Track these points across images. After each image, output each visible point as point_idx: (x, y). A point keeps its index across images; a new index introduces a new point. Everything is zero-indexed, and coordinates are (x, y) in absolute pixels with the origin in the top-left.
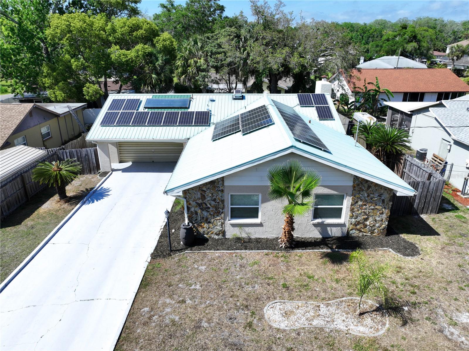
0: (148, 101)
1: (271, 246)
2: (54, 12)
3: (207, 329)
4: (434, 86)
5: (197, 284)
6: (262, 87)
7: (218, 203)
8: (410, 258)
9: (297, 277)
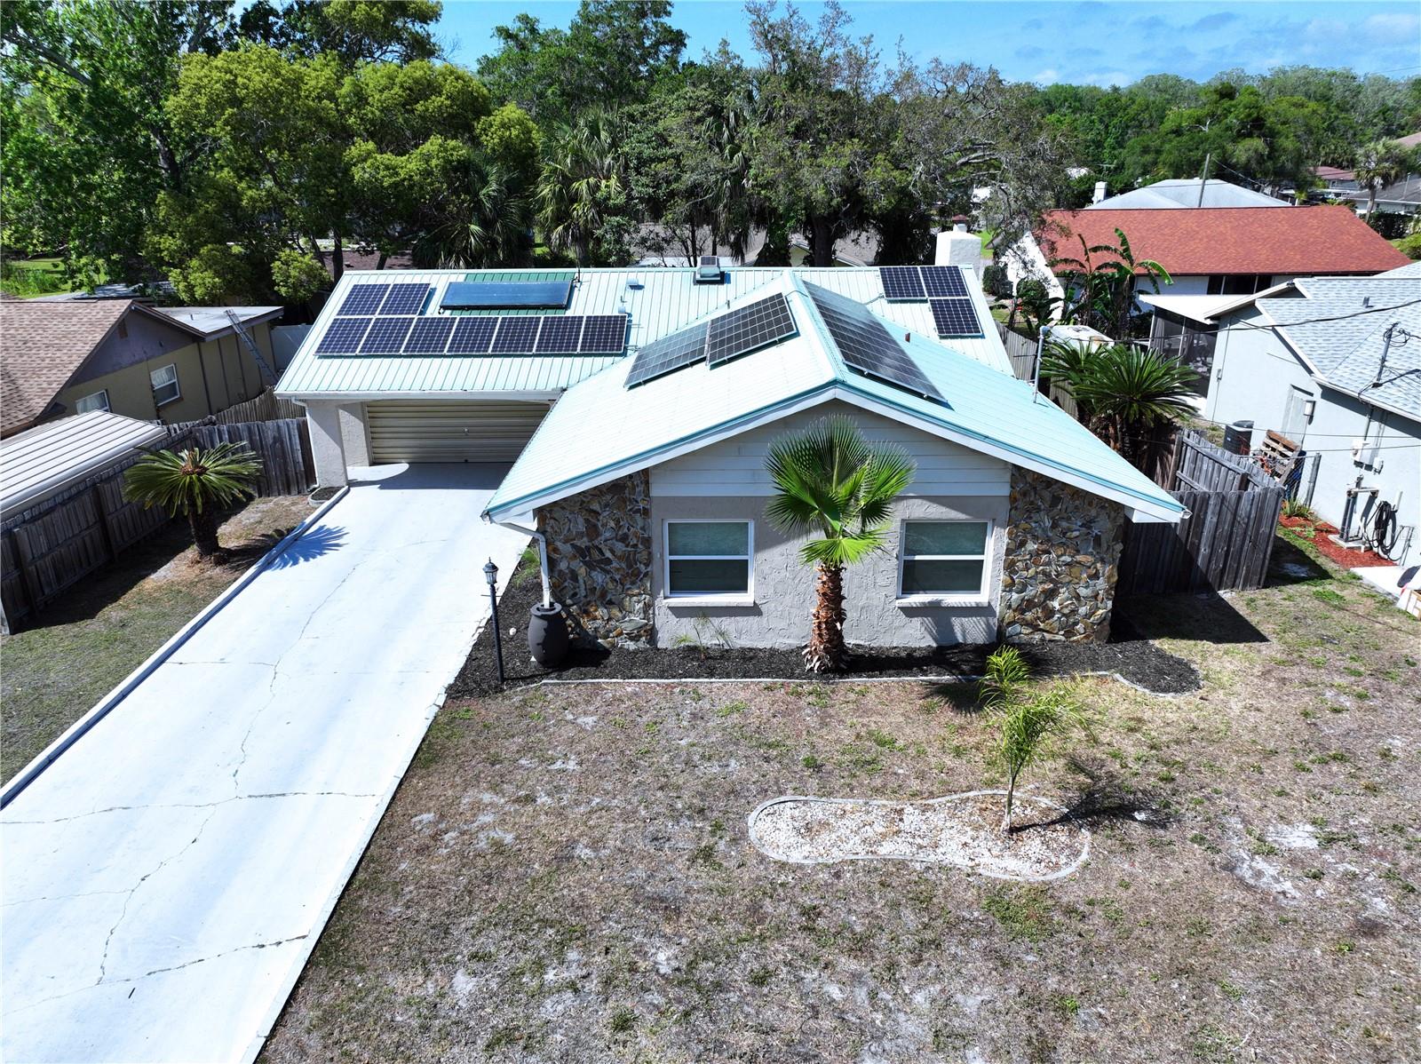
0: (452, 288)
1: (782, 667)
2: (193, 49)
3: (589, 863)
4: (1298, 257)
5: (569, 759)
6: (790, 258)
7: (635, 546)
8: (1169, 697)
9: (847, 742)
